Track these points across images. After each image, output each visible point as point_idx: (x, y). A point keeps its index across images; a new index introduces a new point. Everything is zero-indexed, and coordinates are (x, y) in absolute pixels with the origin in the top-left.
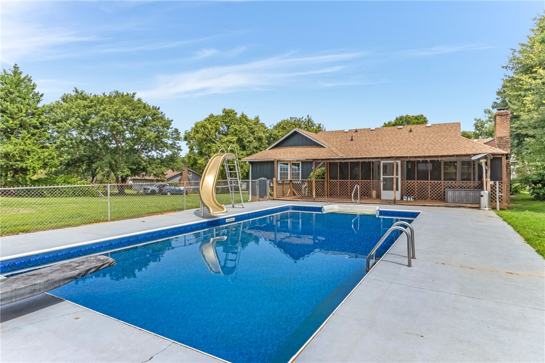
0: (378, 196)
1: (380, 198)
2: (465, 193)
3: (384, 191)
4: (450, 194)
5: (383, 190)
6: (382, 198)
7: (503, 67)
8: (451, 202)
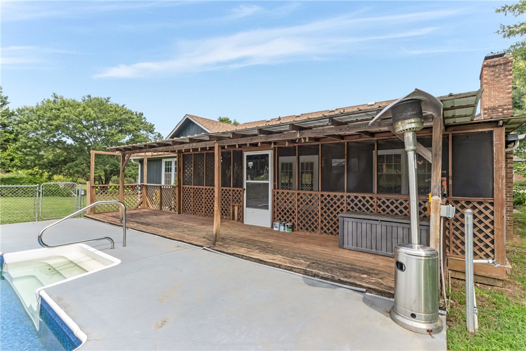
0: (241, 218)
1: (243, 222)
2: (384, 228)
3: (247, 209)
4: (349, 226)
5: (247, 207)
6: (245, 223)
7: (499, 11)
8: (350, 246)
